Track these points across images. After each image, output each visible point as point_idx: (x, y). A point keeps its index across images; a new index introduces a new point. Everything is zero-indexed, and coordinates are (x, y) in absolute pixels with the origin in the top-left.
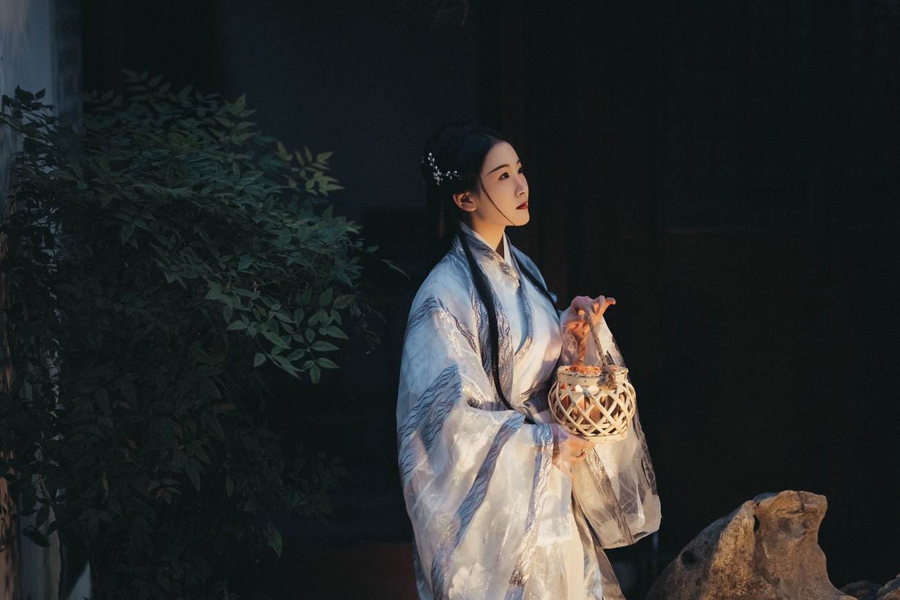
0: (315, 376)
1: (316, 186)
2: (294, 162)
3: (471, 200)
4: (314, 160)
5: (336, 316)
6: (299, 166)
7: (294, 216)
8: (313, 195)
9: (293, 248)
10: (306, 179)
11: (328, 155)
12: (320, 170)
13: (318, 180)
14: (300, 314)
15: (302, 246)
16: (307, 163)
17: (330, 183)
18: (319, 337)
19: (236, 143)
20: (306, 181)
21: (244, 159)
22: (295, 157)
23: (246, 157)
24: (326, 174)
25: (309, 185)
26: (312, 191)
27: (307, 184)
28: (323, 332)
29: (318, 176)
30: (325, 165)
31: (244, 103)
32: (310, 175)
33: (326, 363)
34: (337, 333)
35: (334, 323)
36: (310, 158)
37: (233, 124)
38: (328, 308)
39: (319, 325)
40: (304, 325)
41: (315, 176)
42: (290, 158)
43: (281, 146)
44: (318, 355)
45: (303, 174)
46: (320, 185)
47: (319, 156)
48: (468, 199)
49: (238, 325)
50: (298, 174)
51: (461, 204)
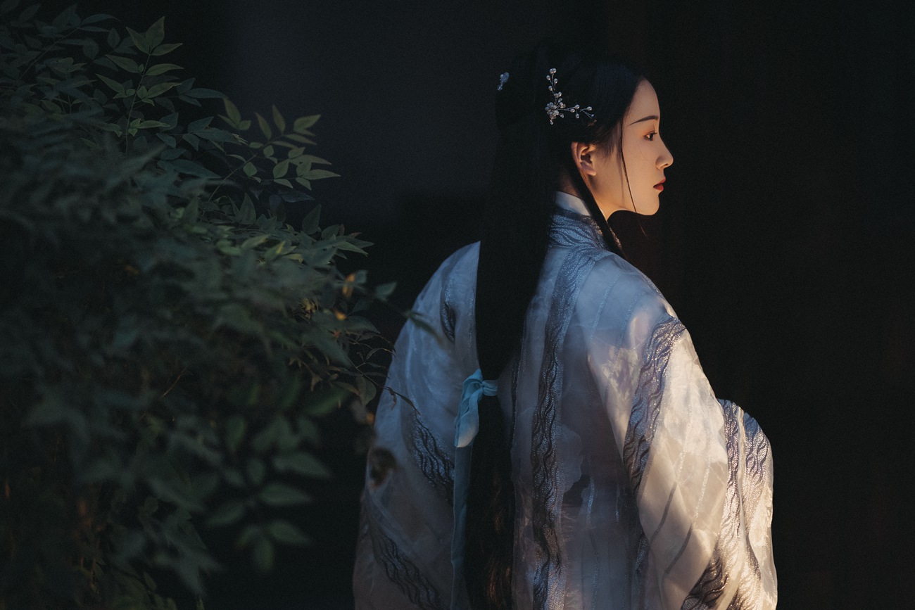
0: (265, 556)
1: (292, 173)
2: (254, 133)
3: (592, 160)
4: (290, 129)
5: (308, 429)
6: (263, 140)
7: (241, 231)
8: (285, 188)
9: (223, 296)
10: (275, 160)
11: (314, 119)
12: (299, 145)
13: (295, 162)
14: (238, 428)
15: (240, 294)
16: (276, 133)
17: (315, 166)
18: (272, 476)
19: (144, 101)
20: (273, 165)
21: (157, 129)
22: (255, 124)
23: (160, 124)
24: (309, 151)
25: (280, 171)
26: (286, 183)
27: (275, 170)
28: (280, 464)
29: (296, 155)
30: (306, 136)
31: (162, 31)
32: (282, 154)
33: (283, 531)
34: (308, 465)
35: (305, 446)
36: (282, 126)
37: (142, 68)
38: (292, 415)
39: (274, 451)
40: (246, 450)
41: (290, 154)
42: (246, 125)
43: (229, 106)
44: (266, 514)
45: (269, 152)
46: (299, 171)
47: (298, 122)
48: (589, 157)
49: (104, 470)
50: (260, 151)
51: (581, 161)
